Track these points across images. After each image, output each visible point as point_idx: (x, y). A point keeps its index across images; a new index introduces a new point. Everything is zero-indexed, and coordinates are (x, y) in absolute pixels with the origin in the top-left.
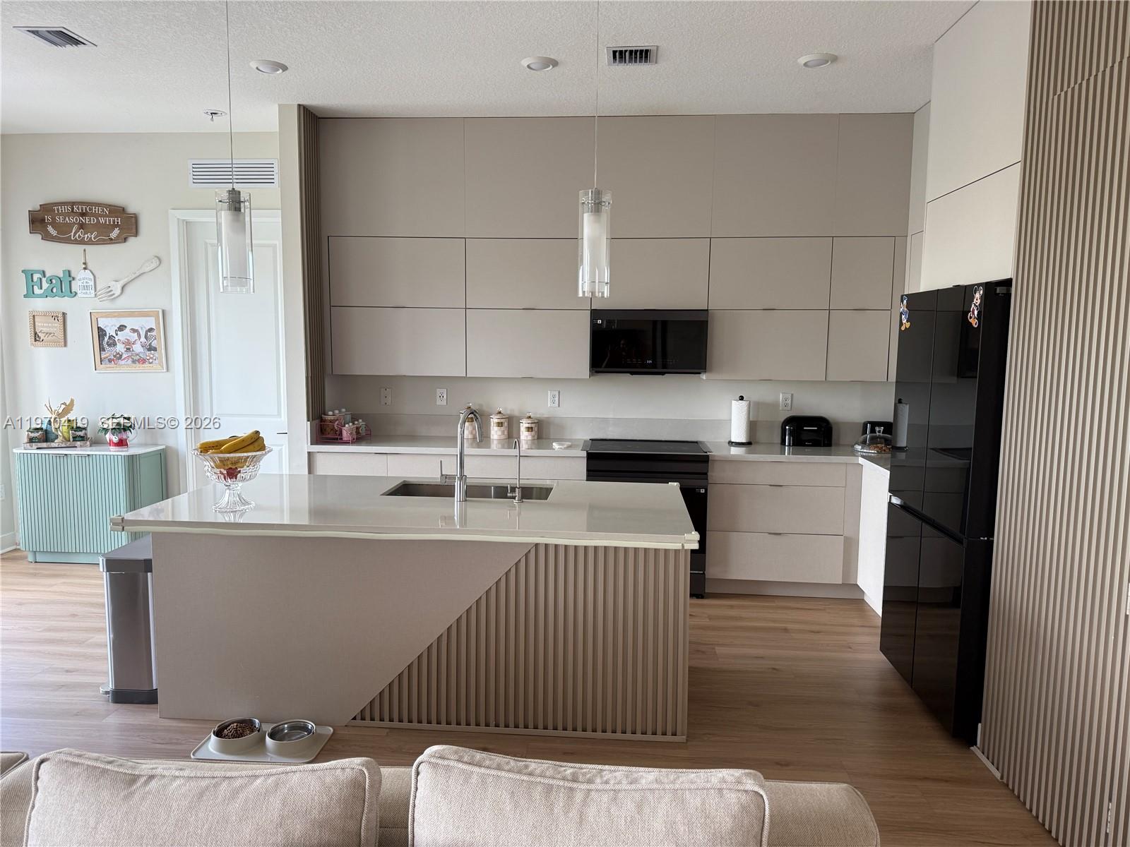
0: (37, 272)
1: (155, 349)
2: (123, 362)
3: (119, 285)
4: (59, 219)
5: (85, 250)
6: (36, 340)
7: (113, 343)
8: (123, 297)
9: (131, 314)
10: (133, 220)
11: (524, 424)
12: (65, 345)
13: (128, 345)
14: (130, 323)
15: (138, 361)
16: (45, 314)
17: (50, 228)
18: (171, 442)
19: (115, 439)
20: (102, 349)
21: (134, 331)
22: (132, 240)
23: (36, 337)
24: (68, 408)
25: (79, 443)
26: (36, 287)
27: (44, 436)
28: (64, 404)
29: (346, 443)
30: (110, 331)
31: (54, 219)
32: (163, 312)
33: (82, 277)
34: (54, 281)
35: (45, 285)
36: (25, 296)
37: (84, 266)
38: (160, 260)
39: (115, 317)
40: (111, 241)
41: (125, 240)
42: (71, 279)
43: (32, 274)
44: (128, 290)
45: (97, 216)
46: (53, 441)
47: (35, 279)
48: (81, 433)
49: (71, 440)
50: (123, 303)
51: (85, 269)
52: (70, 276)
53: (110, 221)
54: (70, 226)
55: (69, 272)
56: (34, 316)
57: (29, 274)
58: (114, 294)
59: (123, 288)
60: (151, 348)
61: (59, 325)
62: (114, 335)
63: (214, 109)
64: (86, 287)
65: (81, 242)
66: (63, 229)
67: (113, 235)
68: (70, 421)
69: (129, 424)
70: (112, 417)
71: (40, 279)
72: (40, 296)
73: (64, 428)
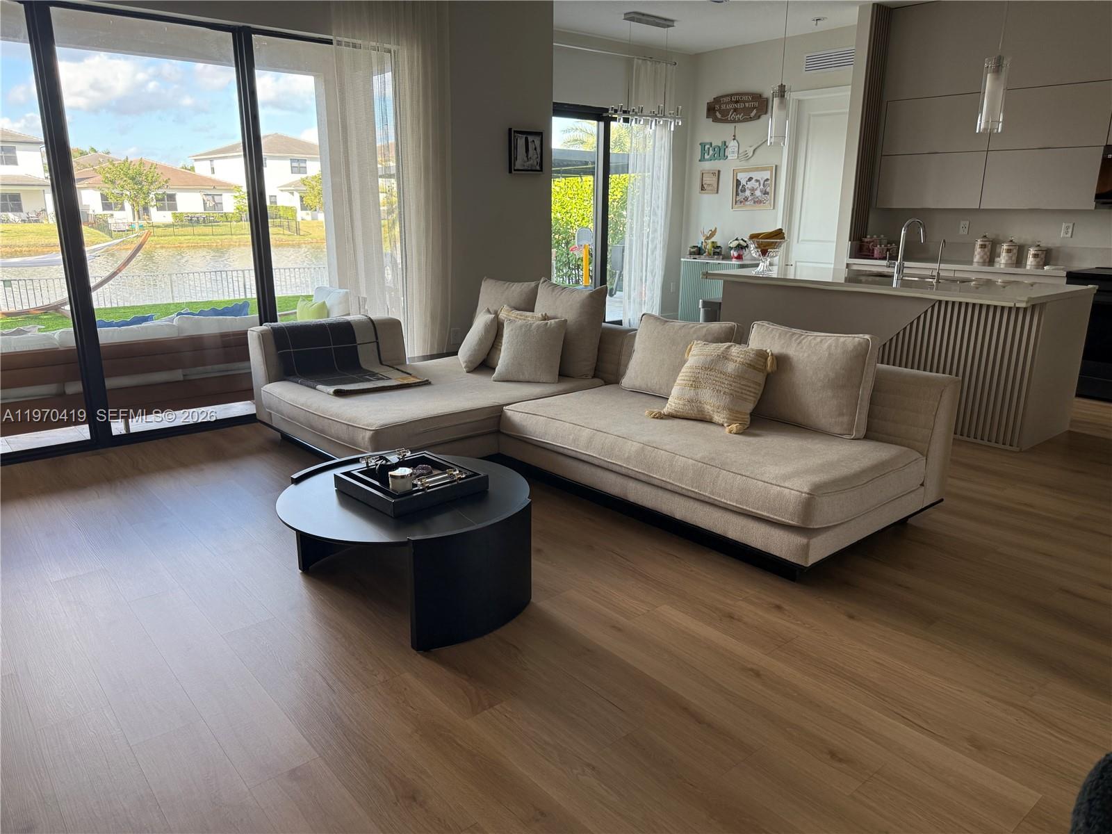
0: (707, 144)
1: (768, 193)
2: (748, 203)
3: (752, 149)
4: (723, 107)
5: (735, 127)
6: (702, 190)
7: (743, 191)
8: (753, 158)
9: (757, 170)
10: (765, 103)
11: (1032, 251)
12: (717, 192)
13: (753, 190)
14: (756, 175)
15: (757, 202)
16: (709, 172)
17: (718, 114)
19: (736, 254)
20: (737, 194)
21: (757, 181)
22: (763, 117)
23: (703, 188)
24: (713, 233)
25: (716, 256)
26: (706, 154)
27: (699, 252)
28: (711, 230)
30: (743, 182)
31: (720, 107)
32: (776, 166)
33: (732, 145)
34: (716, 149)
35: (711, 152)
36: (700, 161)
40: (751, 119)
41: (759, 117)
42: (725, 147)
43: (705, 146)
44: (758, 152)
45: (744, 102)
46: (702, 254)
47: (706, 149)
48: (718, 250)
49: (712, 254)
50: (754, 162)
51: (734, 139)
52: (725, 145)
53: (752, 104)
54: (728, 111)
55: (725, 142)
56: (703, 173)
57: (703, 145)
58: (748, 156)
59: (754, 151)
60: (766, 193)
61: (715, 179)
62: (745, 184)
63: (818, 16)
64: (733, 152)
65: (734, 121)
66: (725, 113)
67: (752, 114)
68: (713, 242)
69: (745, 244)
70: (737, 239)
71: (709, 148)
72: (707, 160)
73: (709, 246)
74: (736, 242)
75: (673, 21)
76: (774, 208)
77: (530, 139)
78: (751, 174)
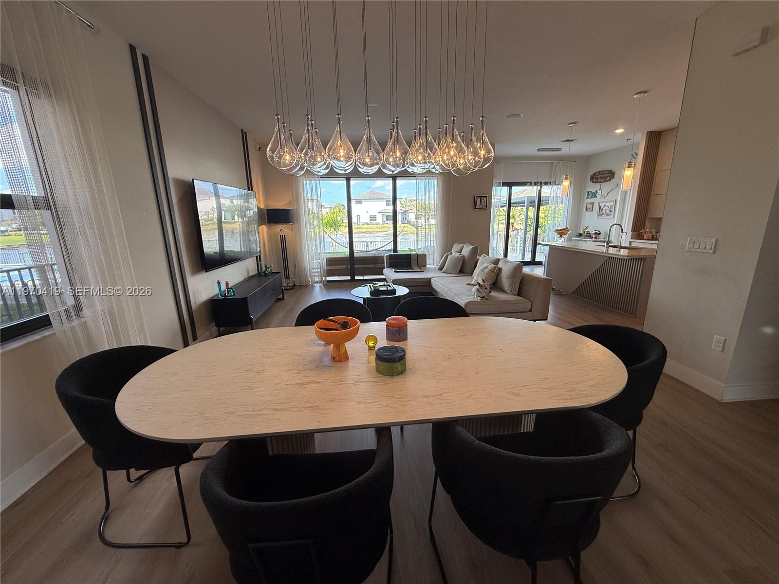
0: (590, 192)
1: (611, 211)
2: (603, 215)
4: (597, 177)
5: (601, 184)
7: (602, 210)
8: (607, 197)
9: (607, 202)
10: (613, 174)
12: (592, 211)
13: (606, 210)
14: (607, 204)
15: (607, 215)
16: (589, 203)
17: (594, 179)
19: (594, 236)
20: (600, 212)
21: (608, 206)
22: (612, 180)
23: (587, 210)
26: (589, 196)
28: (586, 227)
29: (646, 240)
30: (602, 207)
31: (595, 177)
32: (616, 200)
33: (599, 192)
34: (593, 194)
35: (591, 195)
36: (586, 199)
38: (617, 184)
39: (604, 203)
40: (607, 181)
41: (610, 180)
42: (596, 193)
47: (589, 194)
51: (600, 189)
53: (608, 175)
54: (599, 178)
55: (596, 191)
56: (587, 204)
57: (588, 192)
58: (605, 196)
59: (607, 194)
61: (592, 206)
63: (628, 138)
64: (599, 195)
65: (600, 182)
66: (597, 179)
67: (608, 179)
70: (596, 230)
72: (589, 198)
73: (586, 233)
74: (595, 232)
75: (561, 149)
76: (614, 218)
77: (482, 198)
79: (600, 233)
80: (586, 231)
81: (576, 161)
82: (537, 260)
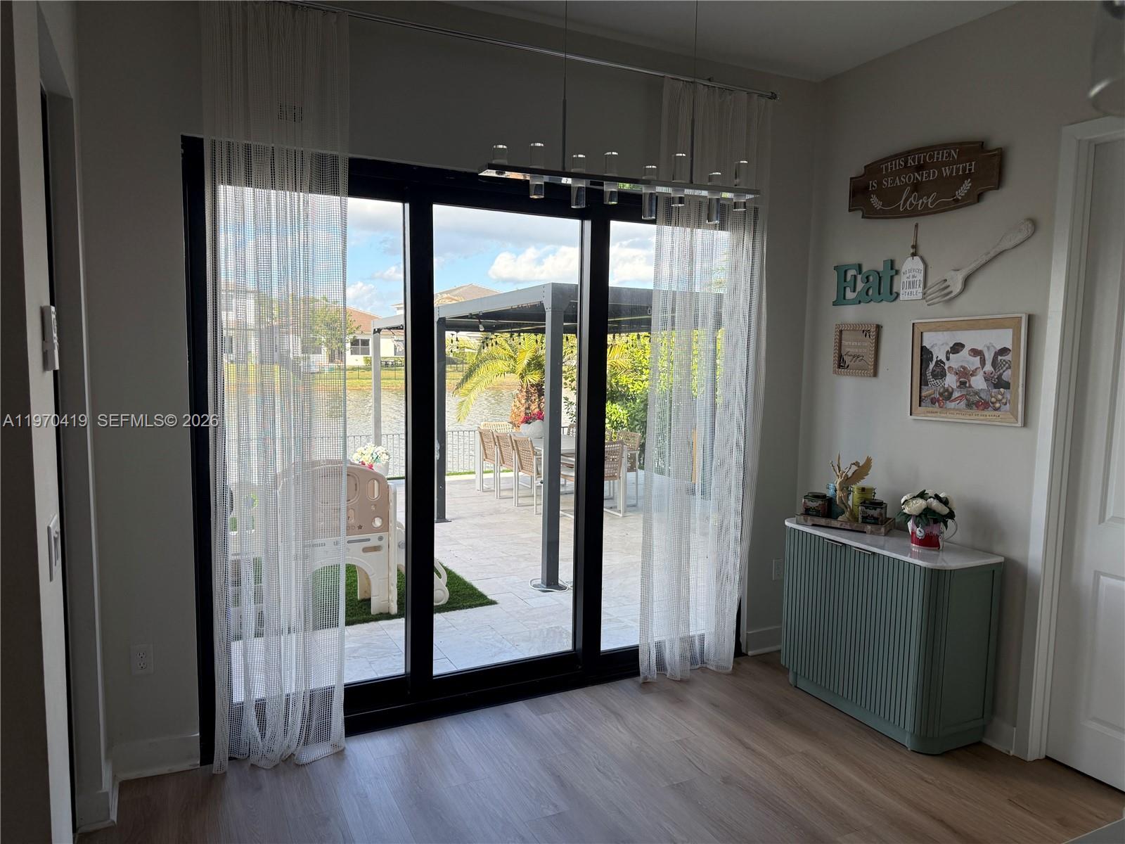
0: (853, 267)
1: (1007, 386)
2: (951, 405)
3: (959, 278)
4: (887, 183)
5: (917, 226)
6: (839, 366)
7: (940, 373)
8: (964, 298)
9: (974, 325)
10: (997, 160)
12: (875, 374)
13: (964, 375)
14: (972, 339)
15: (977, 404)
16: (854, 328)
17: (875, 200)
18: (1015, 553)
19: (919, 533)
20: (923, 382)
21: (975, 352)
22: (992, 198)
23: (841, 363)
24: (863, 470)
25: (869, 527)
26: (848, 290)
27: (826, 509)
28: (856, 464)
30: (939, 353)
31: (880, 183)
32: (1030, 318)
33: (911, 268)
34: (871, 278)
35: (860, 285)
36: (835, 304)
37: (912, 251)
38: (1034, 223)
39: (948, 330)
40: (958, 204)
41: (979, 198)
42: (893, 272)
43: (846, 272)
44: (975, 282)
46: (836, 518)
47: (849, 278)
48: (875, 513)
49: (860, 520)
50: (967, 306)
51: (914, 255)
52: (892, 269)
53: (958, 170)
54: (900, 190)
55: (892, 262)
56: (841, 331)
57: (842, 271)
58: (951, 292)
59: (966, 281)
60: (1000, 384)
61: (869, 343)
62: (944, 359)
64: (912, 285)
65: (913, 213)
66: (892, 197)
67: (961, 193)
68: (863, 489)
69: (945, 511)
70: (922, 495)
71: (855, 277)
72: (852, 302)
73: (854, 499)
74: (922, 502)
76: (1025, 424)
78: (960, 337)
79: (951, 515)
80: (855, 488)
81: (773, 97)
82: (610, 641)
